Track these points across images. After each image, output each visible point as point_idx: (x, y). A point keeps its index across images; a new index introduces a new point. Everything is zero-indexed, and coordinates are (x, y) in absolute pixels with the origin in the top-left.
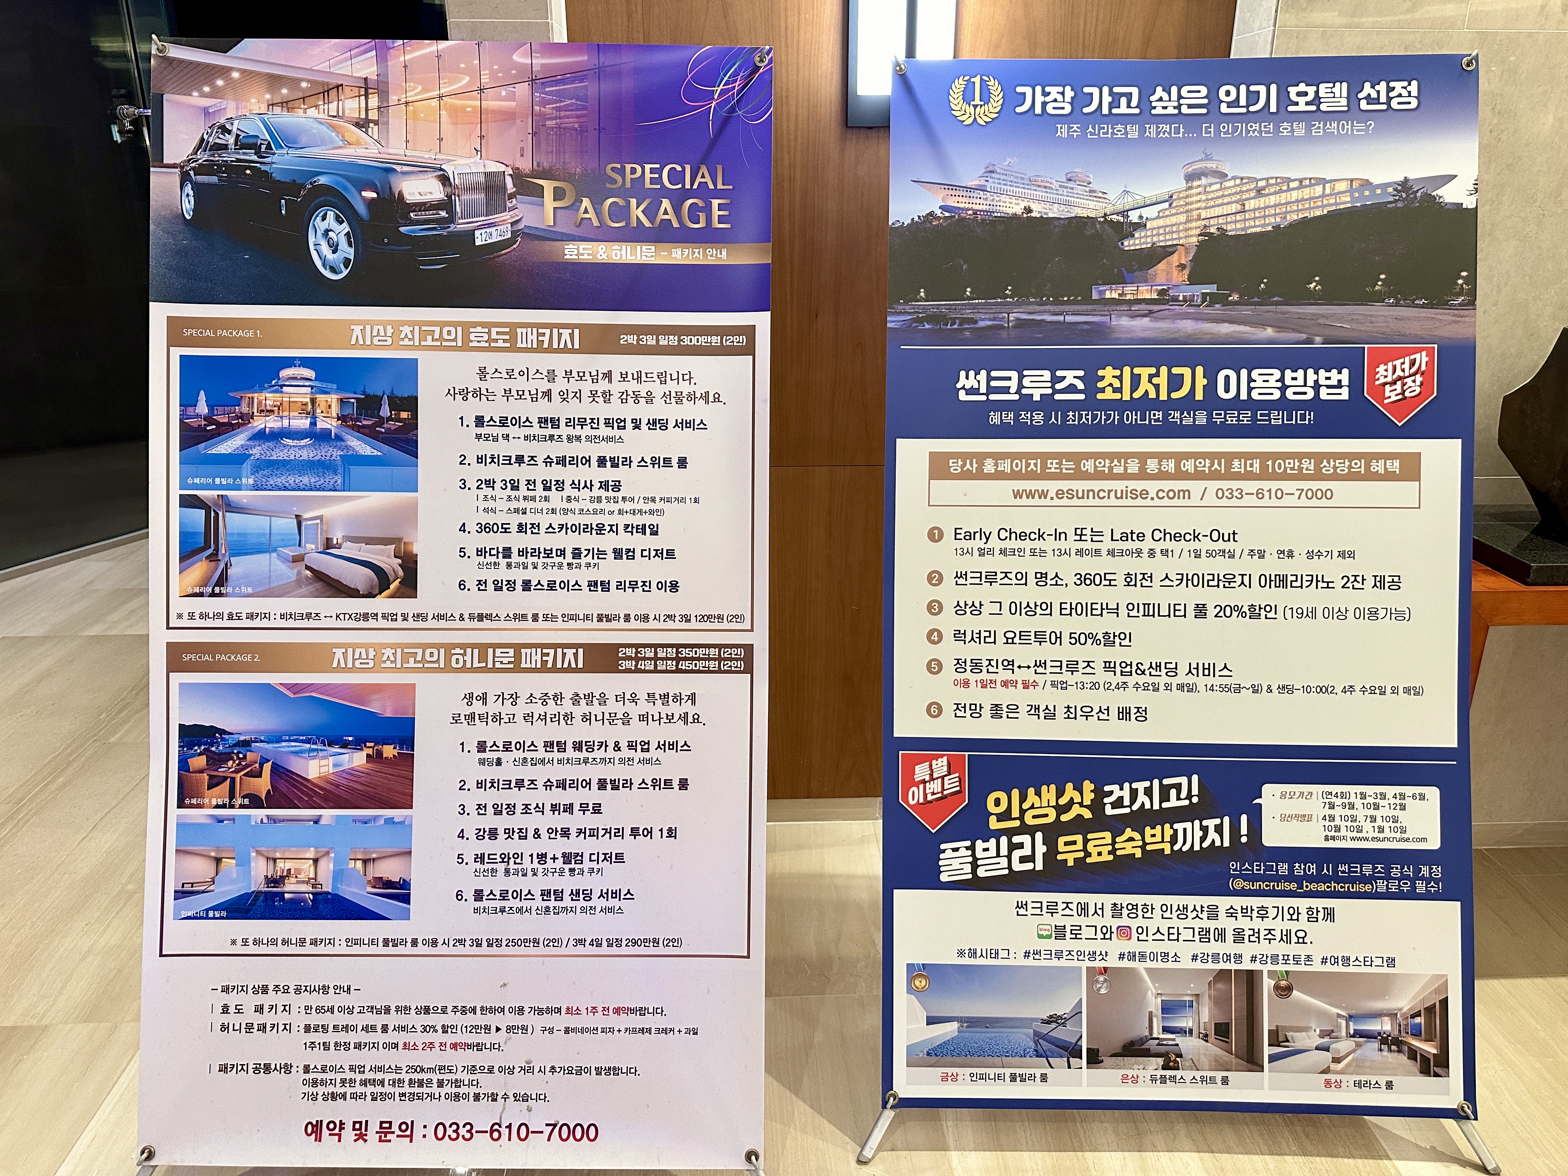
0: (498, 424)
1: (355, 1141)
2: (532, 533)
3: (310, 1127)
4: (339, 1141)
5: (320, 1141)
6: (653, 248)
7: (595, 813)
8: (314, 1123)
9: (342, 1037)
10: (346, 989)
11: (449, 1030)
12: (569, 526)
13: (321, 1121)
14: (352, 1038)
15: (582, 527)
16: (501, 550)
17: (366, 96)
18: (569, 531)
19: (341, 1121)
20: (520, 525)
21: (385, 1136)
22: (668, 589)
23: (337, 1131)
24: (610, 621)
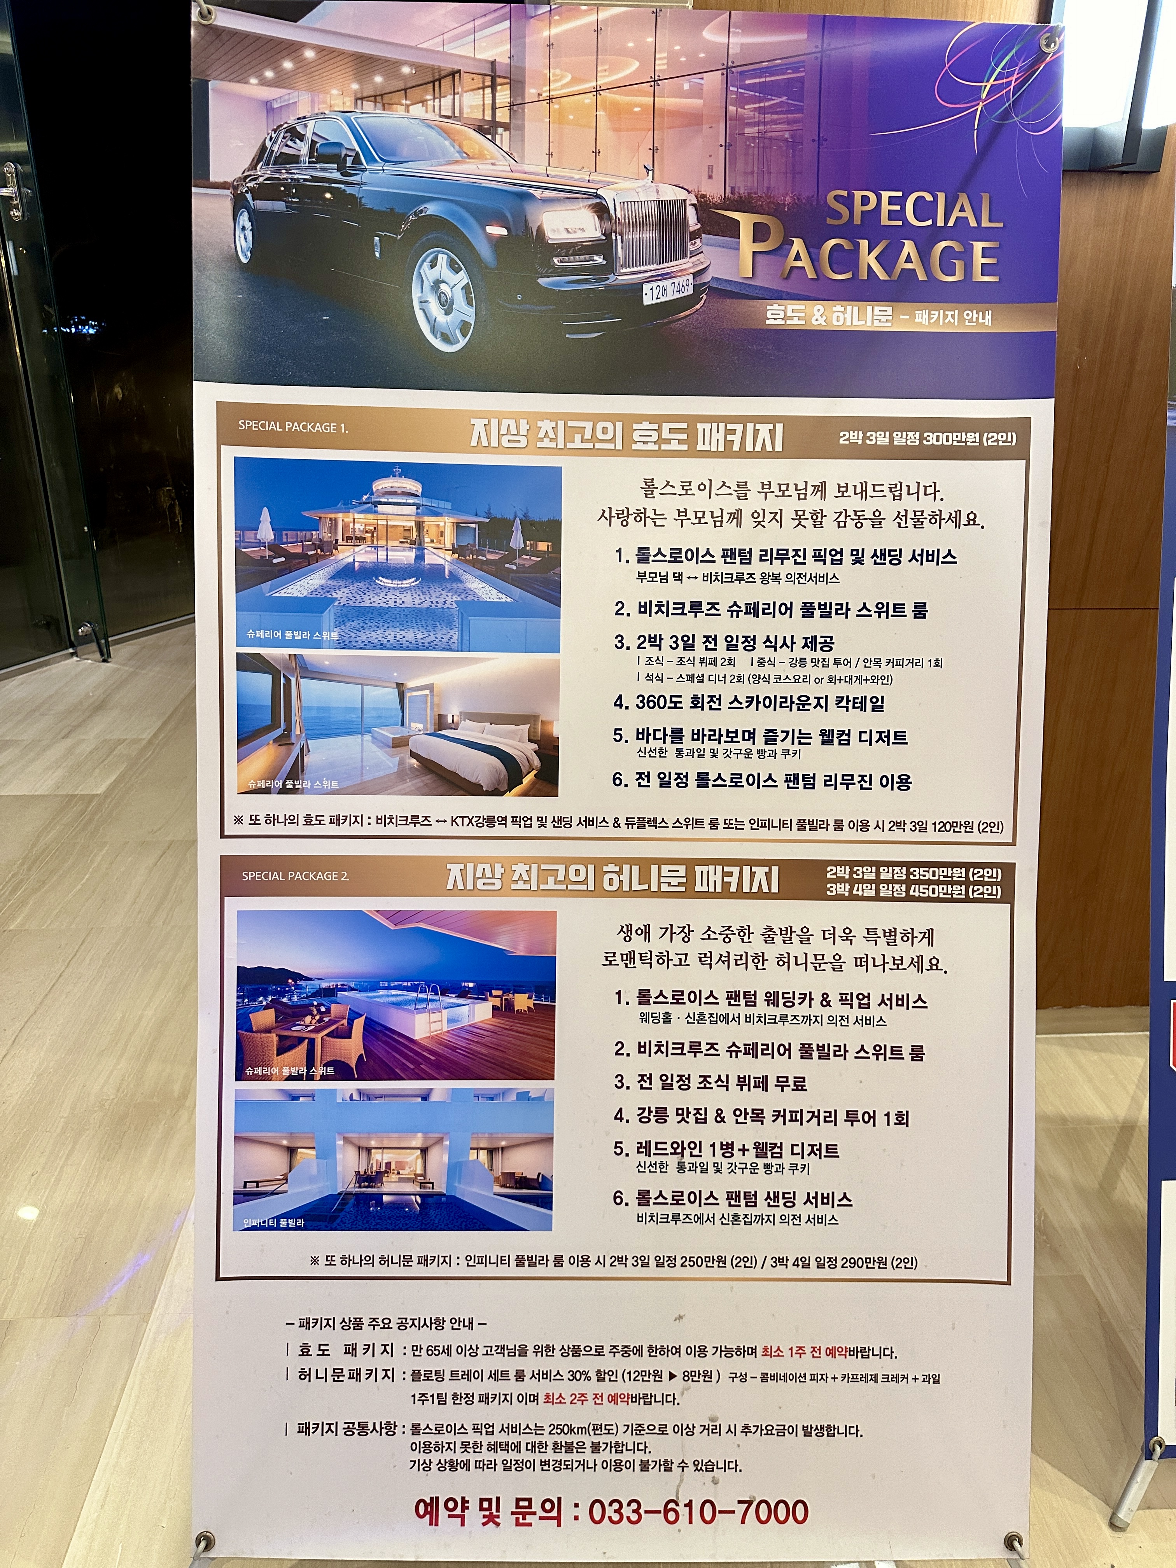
0: (668, 558)
1: (484, 1524)
2: (711, 708)
3: (422, 1505)
4: (463, 1524)
5: (437, 1525)
6: (889, 309)
7: (797, 1090)
8: (428, 1501)
9: (462, 1387)
10: (467, 1324)
11: (607, 1377)
12: (761, 699)
13: (437, 1498)
14: (476, 1388)
15: (778, 700)
16: (668, 732)
17: (493, 87)
18: (761, 706)
19: (463, 1498)
20: (695, 699)
21: (524, 1519)
22: (896, 786)
23: (458, 1511)
24: (815, 829)
